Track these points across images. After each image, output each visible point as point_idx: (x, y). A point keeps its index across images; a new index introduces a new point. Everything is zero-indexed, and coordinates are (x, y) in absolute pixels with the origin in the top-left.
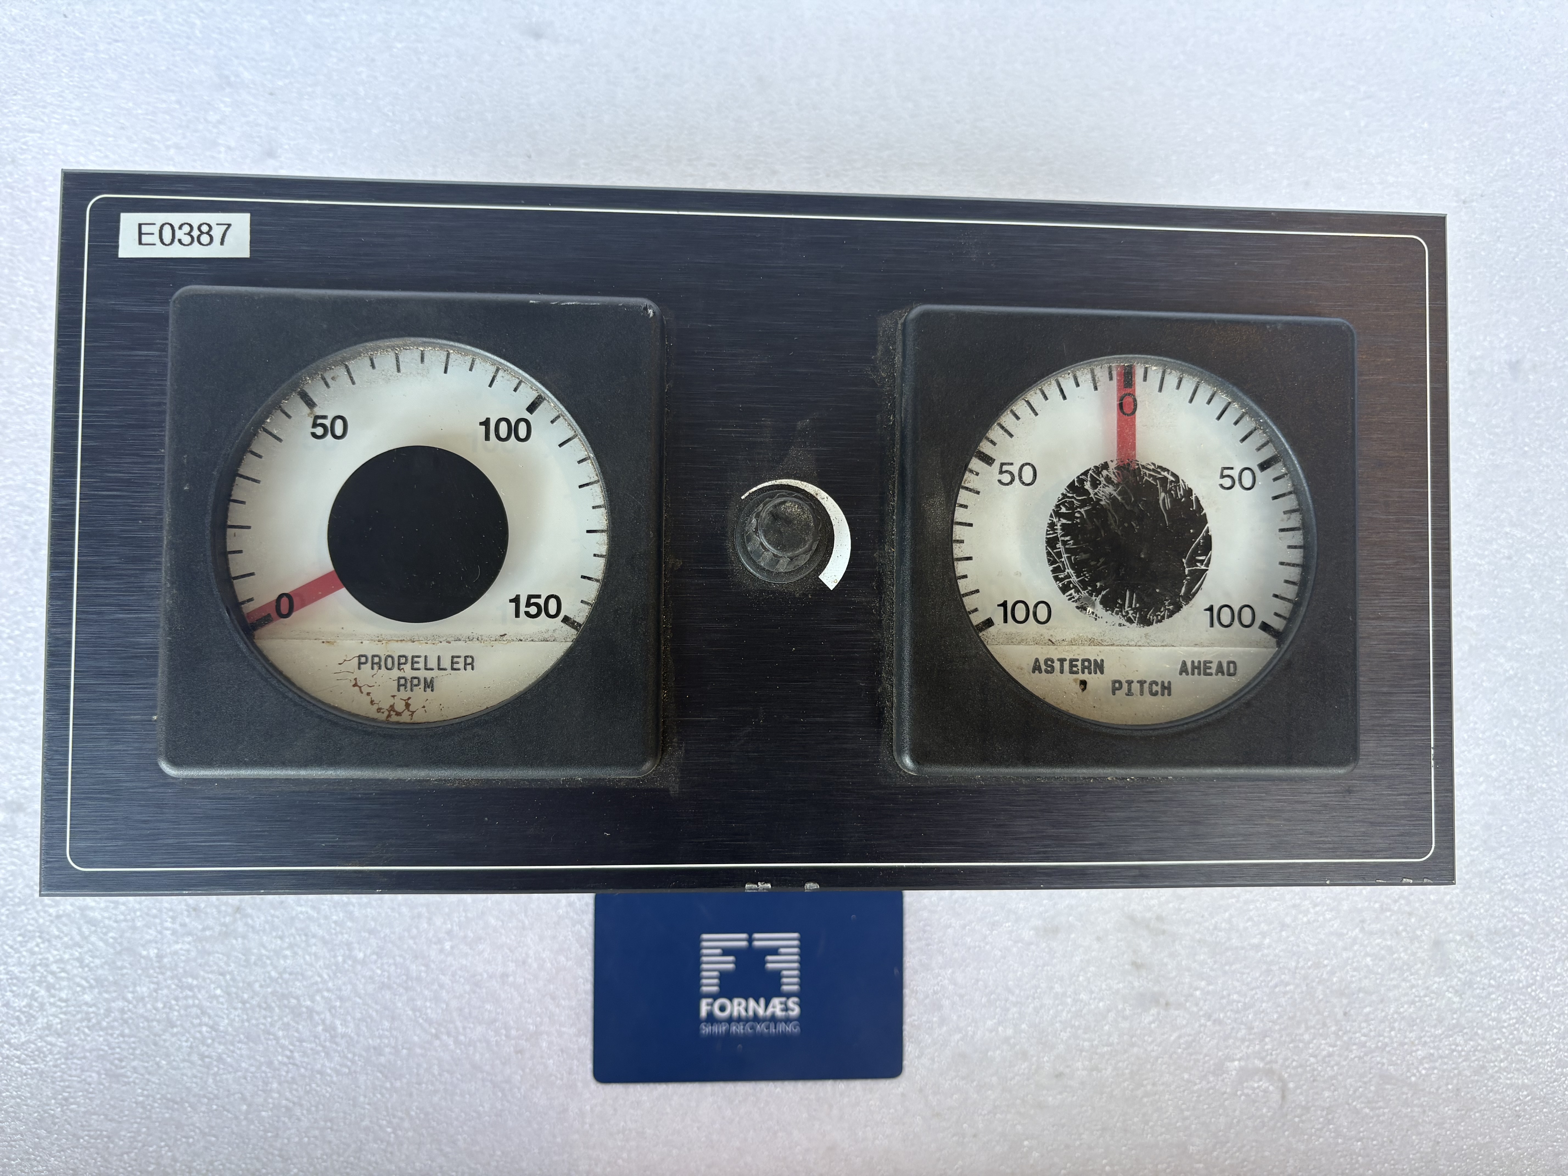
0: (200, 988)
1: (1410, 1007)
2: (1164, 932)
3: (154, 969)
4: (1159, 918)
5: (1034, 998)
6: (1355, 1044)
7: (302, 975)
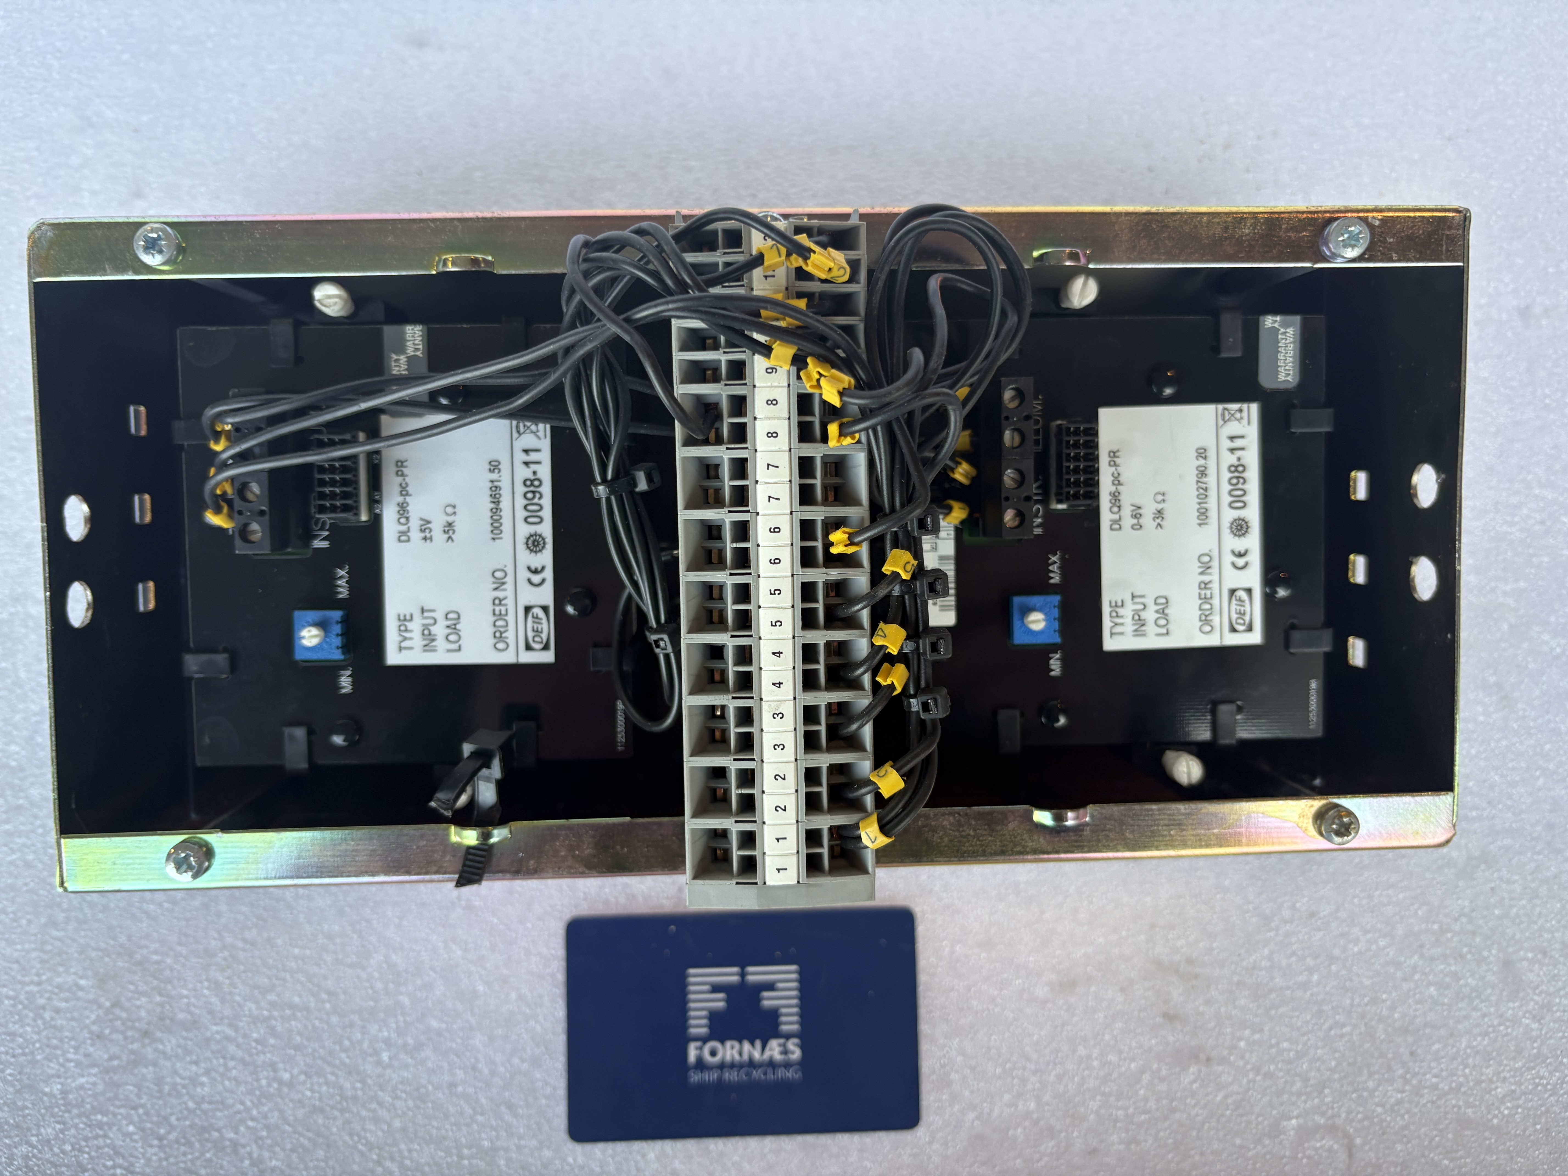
0: (110, 1125)
1: (1484, 1039)
2: (1196, 976)
3: (58, 1106)
4: (1190, 961)
5: (1055, 1064)
6: (1425, 1087)
7: (222, 1102)
